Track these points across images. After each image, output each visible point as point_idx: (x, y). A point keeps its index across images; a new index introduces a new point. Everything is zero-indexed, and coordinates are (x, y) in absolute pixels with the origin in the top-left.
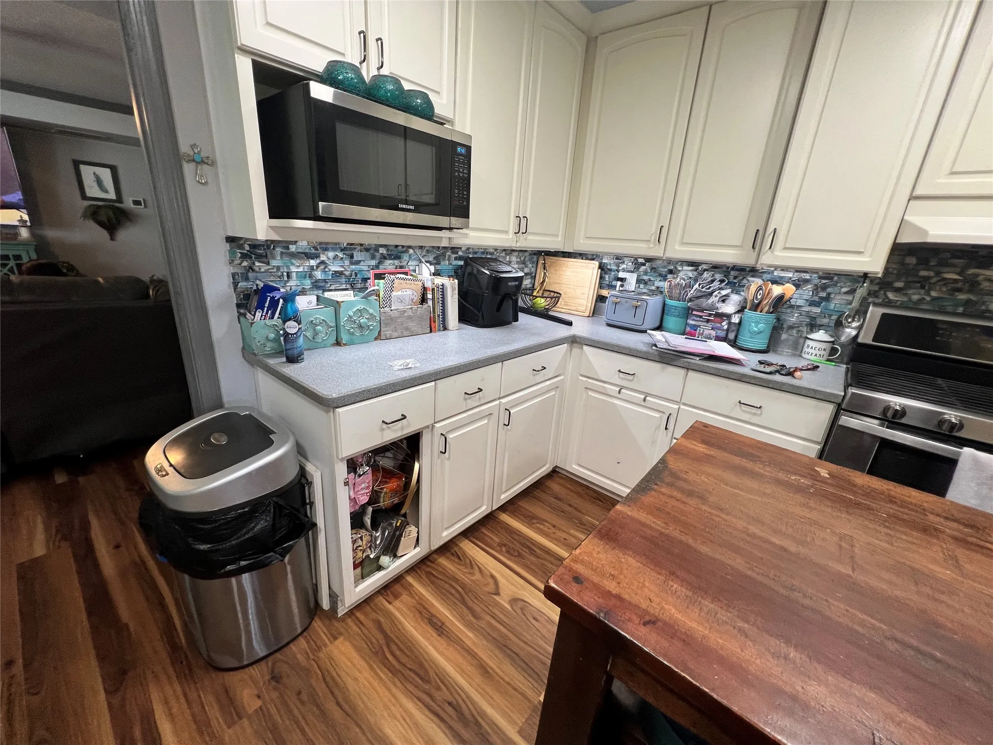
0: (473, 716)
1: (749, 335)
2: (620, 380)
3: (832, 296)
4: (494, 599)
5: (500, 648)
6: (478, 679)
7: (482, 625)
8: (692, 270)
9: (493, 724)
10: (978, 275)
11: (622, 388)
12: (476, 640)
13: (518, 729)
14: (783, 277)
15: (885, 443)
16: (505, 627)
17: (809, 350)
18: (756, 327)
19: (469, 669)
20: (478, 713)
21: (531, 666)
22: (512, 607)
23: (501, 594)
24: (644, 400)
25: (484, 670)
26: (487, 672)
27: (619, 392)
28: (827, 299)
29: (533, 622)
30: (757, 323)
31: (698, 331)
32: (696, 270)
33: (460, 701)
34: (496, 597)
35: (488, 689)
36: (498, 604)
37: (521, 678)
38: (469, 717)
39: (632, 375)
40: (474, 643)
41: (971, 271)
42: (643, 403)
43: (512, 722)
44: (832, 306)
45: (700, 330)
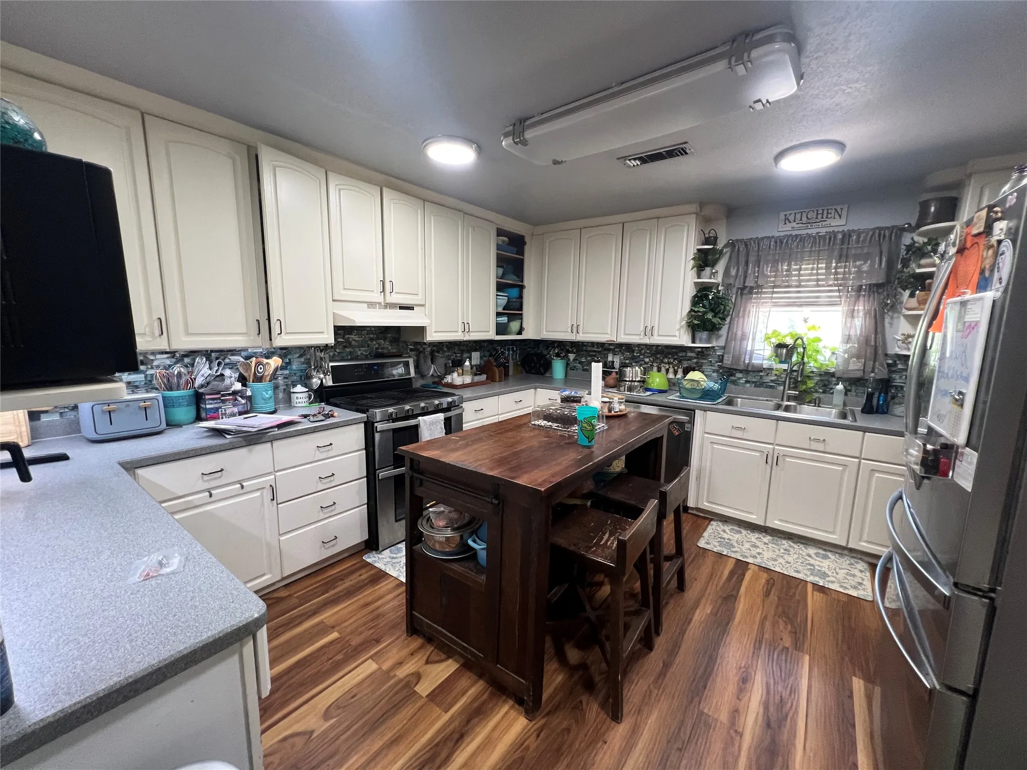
0: (431, 749)
1: (263, 401)
2: (207, 483)
3: (292, 360)
4: (316, 737)
5: (377, 728)
6: (401, 747)
7: (345, 749)
8: (168, 358)
9: (439, 732)
10: (349, 338)
11: (209, 491)
12: (362, 753)
13: (443, 713)
14: (256, 353)
15: (395, 431)
16: (354, 725)
17: (298, 401)
18: (267, 394)
19: (391, 756)
20: (429, 745)
21: (397, 702)
22: (333, 718)
23: (312, 729)
24: (242, 487)
25: (395, 741)
26: (396, 740)
27: (211, 495)
28: (289, 363)
29: (355, 699)
30: (266, 391)
31: (220, 412)
32: (173, 357)
33: (417, 763)
34: (315, 735)
35: (411, 738)
36: (325, 733)
37: (405, 711)
38: (432, 752)
39: (221, 471)
40: (363, 755)
41: (347, 336)
42: (241, 492)
43: (439, 717)
44: (294, 367)
45: (221, 411)
